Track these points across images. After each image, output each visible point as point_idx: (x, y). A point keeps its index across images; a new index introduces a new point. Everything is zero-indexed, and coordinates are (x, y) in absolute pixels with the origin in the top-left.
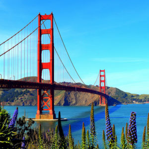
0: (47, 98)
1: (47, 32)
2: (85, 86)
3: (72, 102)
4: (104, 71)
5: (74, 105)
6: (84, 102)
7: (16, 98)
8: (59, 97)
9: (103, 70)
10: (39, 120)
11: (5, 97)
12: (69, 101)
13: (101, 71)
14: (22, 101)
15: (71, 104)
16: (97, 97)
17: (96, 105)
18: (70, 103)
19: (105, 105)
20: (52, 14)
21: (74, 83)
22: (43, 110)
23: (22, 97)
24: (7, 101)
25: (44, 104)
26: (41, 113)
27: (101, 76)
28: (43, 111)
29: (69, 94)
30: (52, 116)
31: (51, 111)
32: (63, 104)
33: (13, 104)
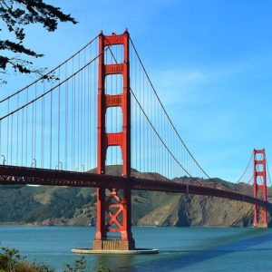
0: (118, 206)
1: (117, 69)
2: (225, 184)
3: (194, 219)
4: (263, 152)
5: (200, 224)
6: (220, 219)
7: (78, 211)
8: (168, 207)
9: (261, 149)
10: (100, 251)
11: (55, 207)
12: (189, 218)
13: (256, 152)
14: (91, 216)
15: (193, 223)
16: (248, 208)
17: (245, 225)
18: (190, 220)
19: (265, 225)
20: (127, 33)
21: (206, 178)
22: (108, 231)
23: (91, 208)
24: (59, 216)
25: (110, 219)
26: (104, 237)
27: (256, 162)
28: (108, 234)
29: (189, 201)
30: (127, 243)
31: (124, 234)
32: (175, 223)
33: (71, 222)
